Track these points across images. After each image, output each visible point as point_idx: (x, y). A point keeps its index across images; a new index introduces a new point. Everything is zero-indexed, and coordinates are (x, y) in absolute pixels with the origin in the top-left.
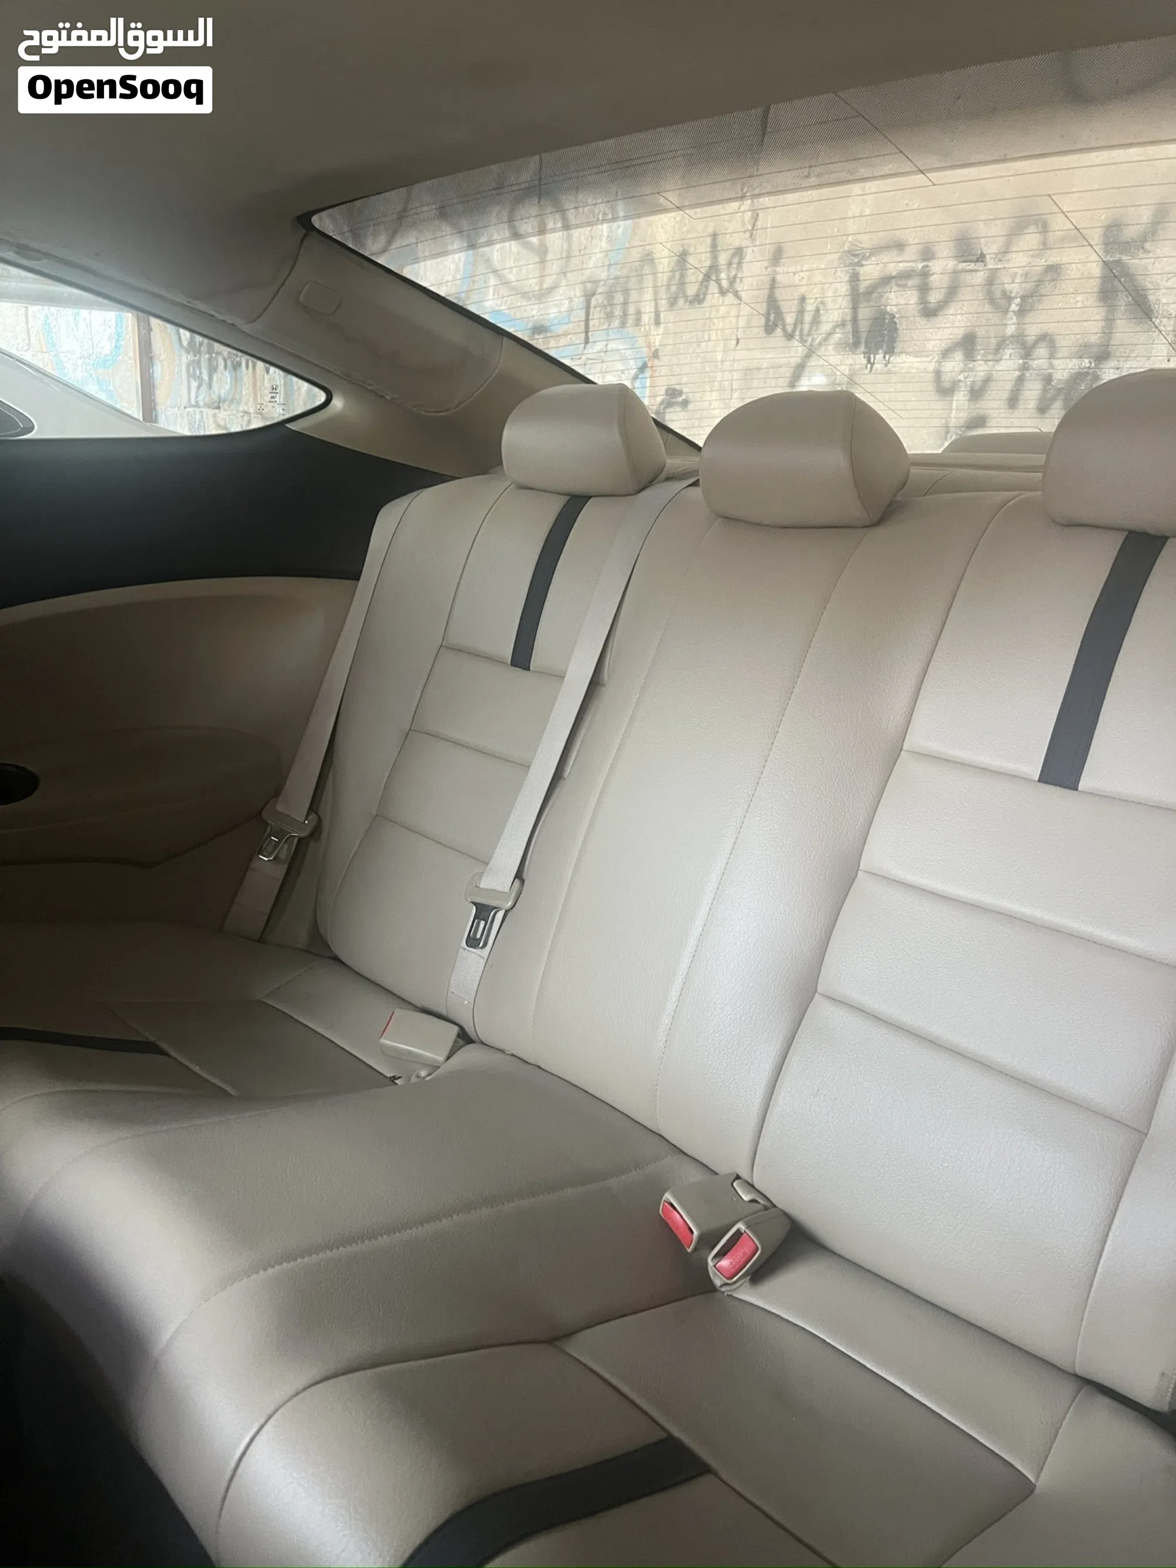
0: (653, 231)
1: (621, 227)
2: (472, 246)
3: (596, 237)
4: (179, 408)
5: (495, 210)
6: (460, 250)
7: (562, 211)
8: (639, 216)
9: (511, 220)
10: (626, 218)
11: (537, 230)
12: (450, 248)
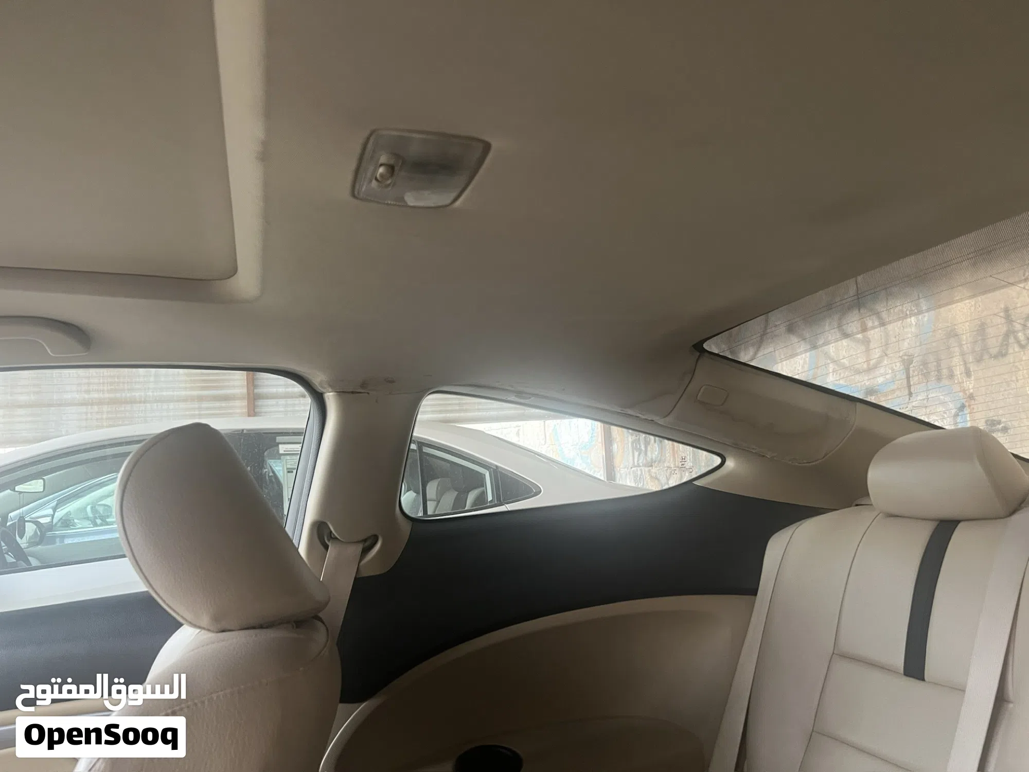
0: (952, 314)
1: (926, 317)
2: (814, 347)
3: (907, 327)
4: (628, 469)
5: (828, 321)
6: (806, 351)
7: (878, 314)
8: (940, 307)
9: (840, 326)
10: (928, 310)
11: (860, 329)
12: (798, 351)
